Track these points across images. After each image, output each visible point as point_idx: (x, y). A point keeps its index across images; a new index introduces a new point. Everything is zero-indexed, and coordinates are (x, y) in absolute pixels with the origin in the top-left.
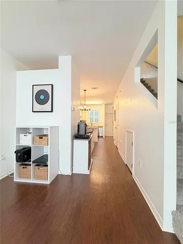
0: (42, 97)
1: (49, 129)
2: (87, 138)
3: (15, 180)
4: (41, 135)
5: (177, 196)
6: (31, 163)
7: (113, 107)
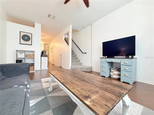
0: (26, 38)
2: (47, 56)
7: (49, 47)
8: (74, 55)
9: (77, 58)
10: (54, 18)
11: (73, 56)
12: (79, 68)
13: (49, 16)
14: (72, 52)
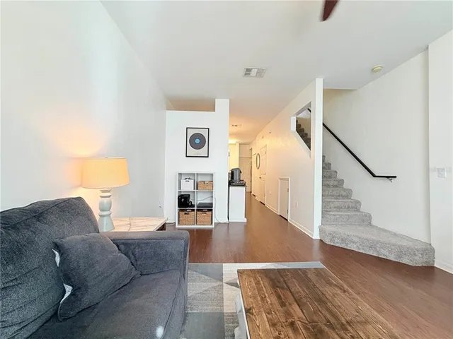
0: (198, 141)
1: (214, 175)
2: (244, 185)
3: (176, 226)
5: (322, 217)
6: (195, 208)
7: (251, 149)
8: (332, 183)
9: (344, 194)
10: (260, 73)
11: (328, 186)
12: (356, 240)
13: (248, 71)
14: (323, 168)
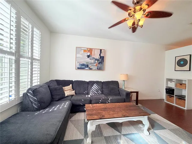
0: (182, 63)
1: (187, 81)
3: (165, 101)
4: (180, 83)
6: (174, 96)
